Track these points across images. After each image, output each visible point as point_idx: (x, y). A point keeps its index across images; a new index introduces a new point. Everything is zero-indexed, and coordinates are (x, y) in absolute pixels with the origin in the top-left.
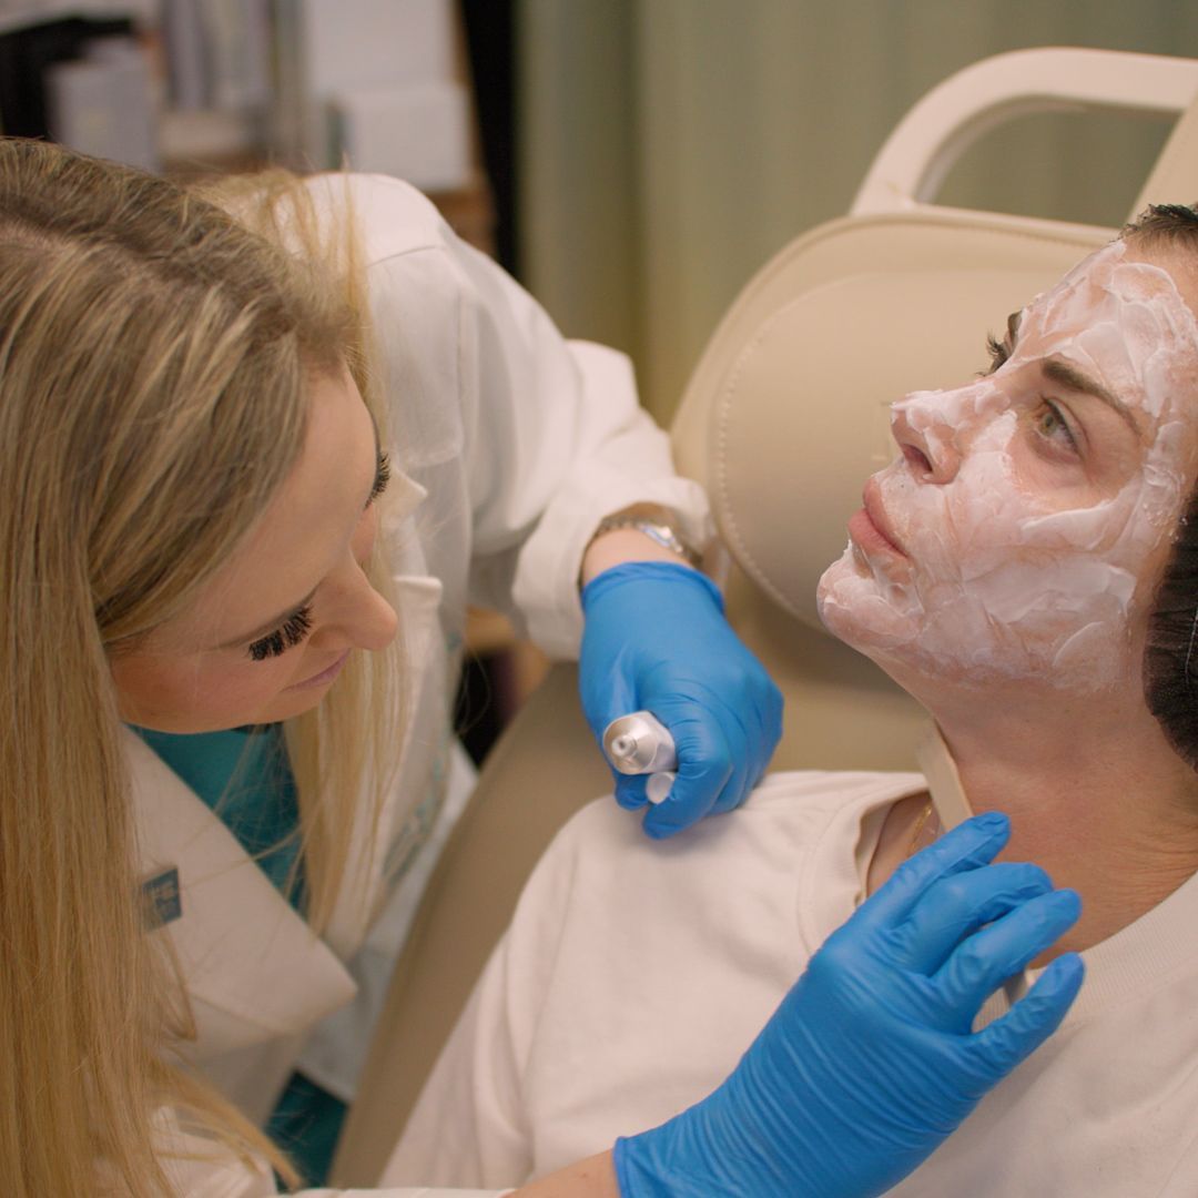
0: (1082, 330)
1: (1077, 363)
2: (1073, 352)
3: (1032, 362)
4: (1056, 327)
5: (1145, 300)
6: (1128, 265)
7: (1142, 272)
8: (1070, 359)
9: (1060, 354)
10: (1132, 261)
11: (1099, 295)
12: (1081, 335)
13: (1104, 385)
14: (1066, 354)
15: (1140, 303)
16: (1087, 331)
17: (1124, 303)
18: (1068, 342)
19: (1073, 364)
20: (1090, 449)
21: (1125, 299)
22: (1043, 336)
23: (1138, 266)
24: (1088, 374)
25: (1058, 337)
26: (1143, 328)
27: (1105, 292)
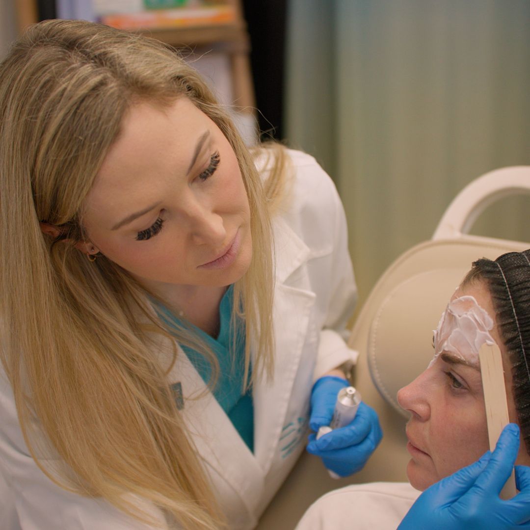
0: (449, 336)
1: (451, 352)
2: (448, 347)
3: (439, 357)
4: (442, 338)
5: (466, 314)
6: (458, 299)
7: (463, 300)
8: (447, 351)
9: (444, 351)
10: (459, 297)
11: (451, 317)
12: (449, 338)
13: (463, 358)
14: (446, 349)
15: (465, 316)
16: (451, 336)
17: (459, 318)
18: (445, 344)
19: (449, 353)
20: (469, 386)
21: (460, 316)
22: (439, 343)
23: (461, 298)
24: (455, 355)
25: (443, 342)
26: (469, 327)
27: (453, 315)
